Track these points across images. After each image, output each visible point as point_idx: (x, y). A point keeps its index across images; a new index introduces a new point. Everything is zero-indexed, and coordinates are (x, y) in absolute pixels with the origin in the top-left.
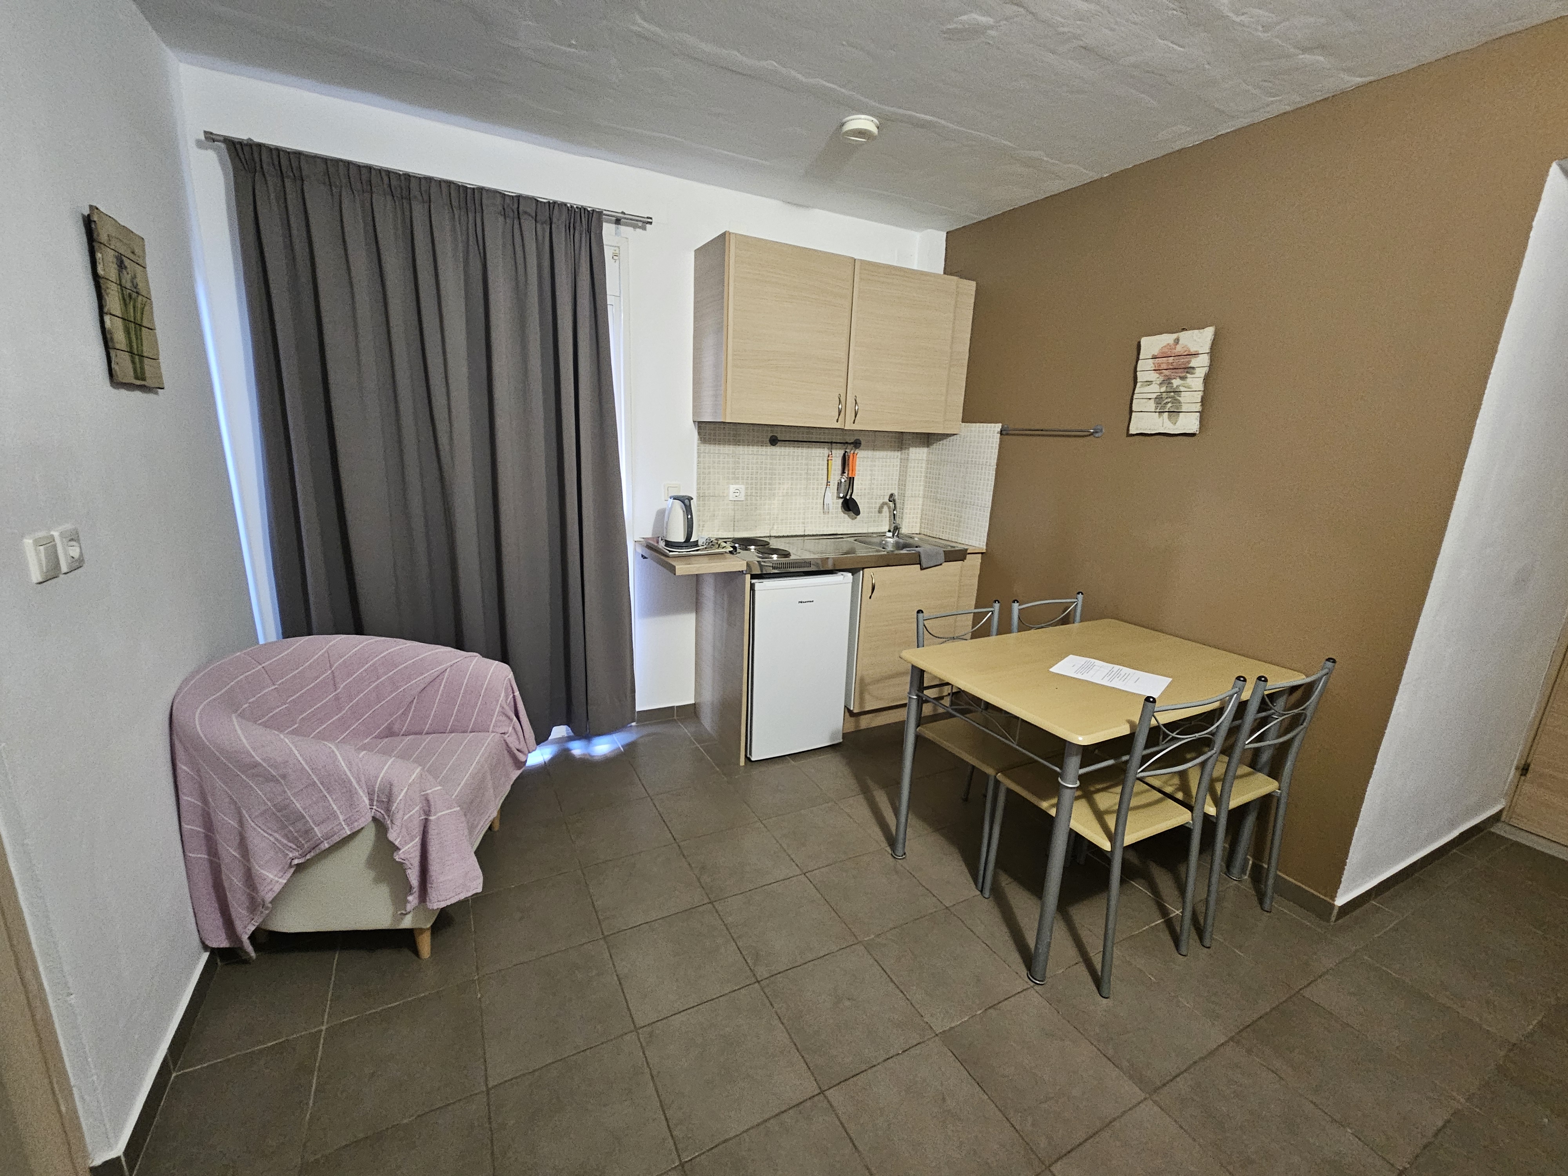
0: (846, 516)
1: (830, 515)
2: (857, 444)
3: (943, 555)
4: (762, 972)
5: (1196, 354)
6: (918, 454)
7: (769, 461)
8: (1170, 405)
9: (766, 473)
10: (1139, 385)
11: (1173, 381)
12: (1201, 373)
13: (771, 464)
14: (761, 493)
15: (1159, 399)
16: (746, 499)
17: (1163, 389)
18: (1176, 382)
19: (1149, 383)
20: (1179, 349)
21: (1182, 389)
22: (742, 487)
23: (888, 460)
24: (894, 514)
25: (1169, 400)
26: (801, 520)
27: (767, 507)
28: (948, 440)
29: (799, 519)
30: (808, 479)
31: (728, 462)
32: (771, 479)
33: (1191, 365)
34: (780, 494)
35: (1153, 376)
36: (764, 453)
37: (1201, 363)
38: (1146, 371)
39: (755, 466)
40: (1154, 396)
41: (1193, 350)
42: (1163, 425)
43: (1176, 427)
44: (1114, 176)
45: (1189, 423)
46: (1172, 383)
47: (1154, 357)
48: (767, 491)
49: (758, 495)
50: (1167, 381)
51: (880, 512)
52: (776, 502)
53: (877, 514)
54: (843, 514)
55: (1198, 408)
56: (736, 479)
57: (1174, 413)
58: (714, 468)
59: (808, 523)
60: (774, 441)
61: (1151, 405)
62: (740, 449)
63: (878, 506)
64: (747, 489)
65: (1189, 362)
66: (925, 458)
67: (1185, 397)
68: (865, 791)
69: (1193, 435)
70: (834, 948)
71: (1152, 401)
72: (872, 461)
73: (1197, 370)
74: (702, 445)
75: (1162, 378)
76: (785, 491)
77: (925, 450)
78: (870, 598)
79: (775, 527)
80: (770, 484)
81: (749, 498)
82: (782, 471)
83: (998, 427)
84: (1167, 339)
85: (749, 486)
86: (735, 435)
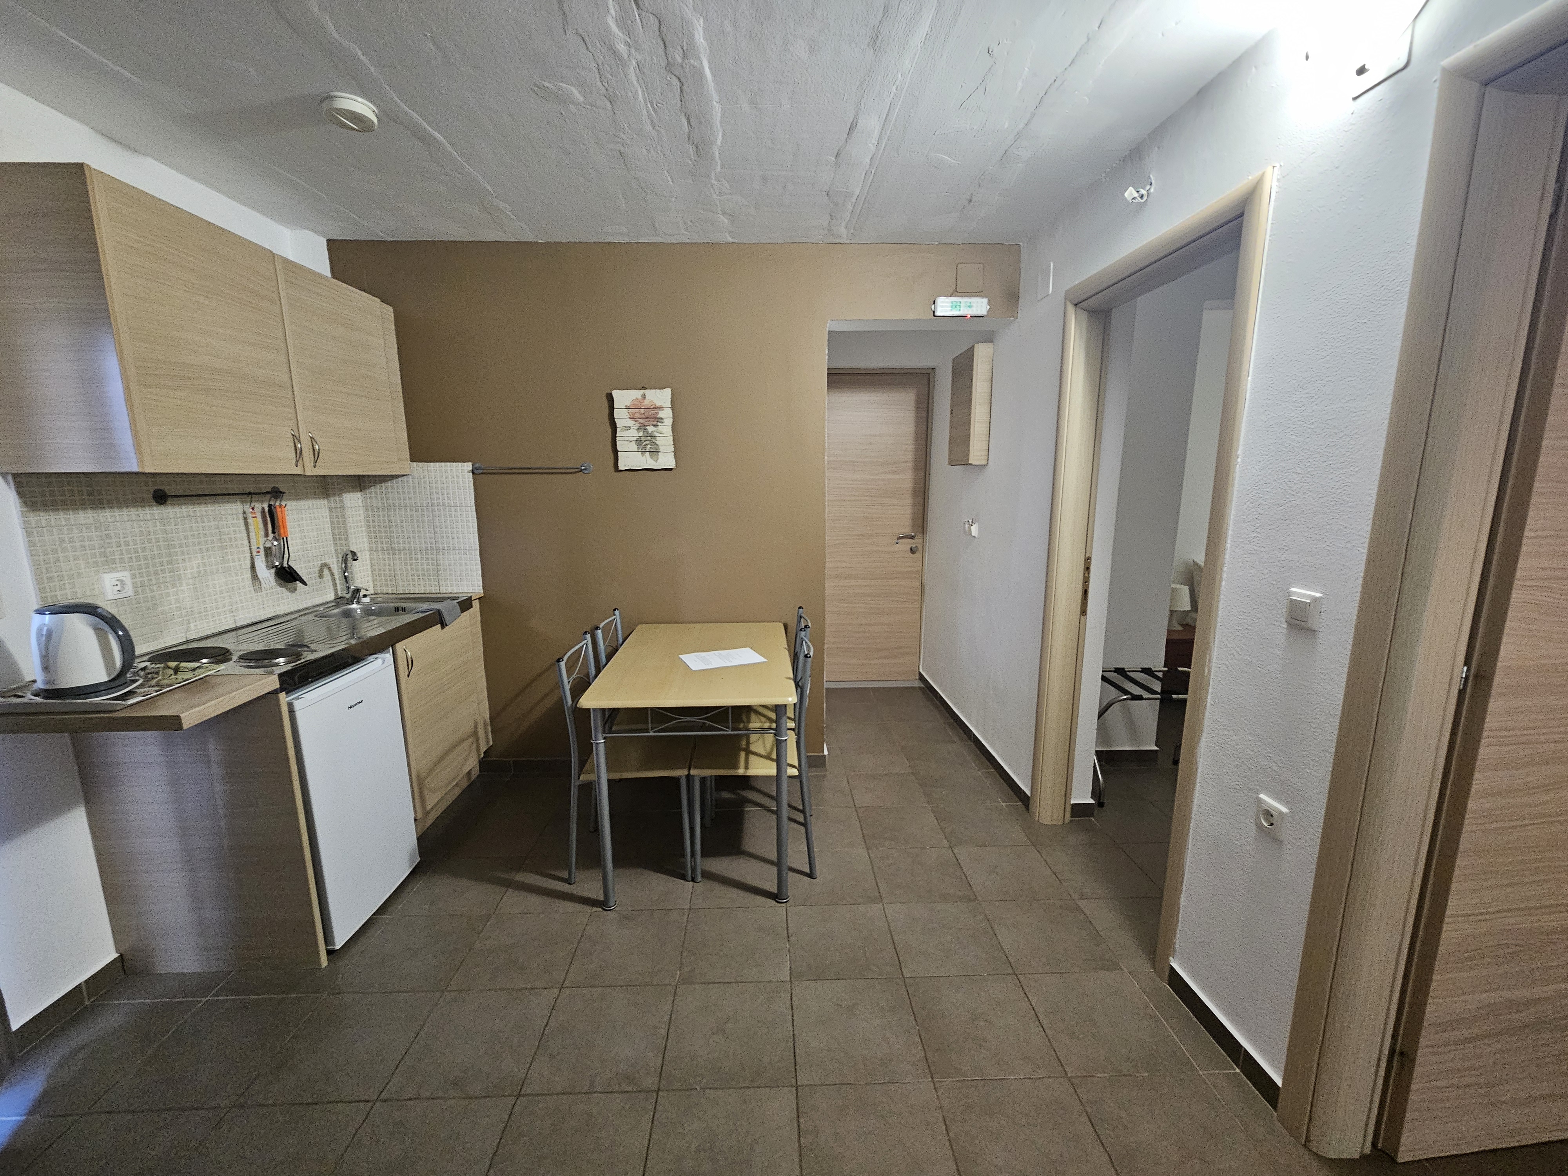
0: (284, 589)
1: (264, 592)
2: (277, 493)
3: (458, 607)
4: (650, 1082)
5: (661, 408)
6: (353, 500)
7: (159, 527)
8: (649, 446)
9: (159, 547)
10: (618, 429)
11: (648, 427)
12: (669, 422)
13: (165, 531)
14: (157, 579)
15: (639, 442)
16: (136, 593)
17: (641, 434)
18: (650, 429)
19: (628, 428)
20: (647, 403)
21: (656, 434)
22: (126, 575)
23: (315, 511)
24: (345, 576)
25: (648, 442)
26: (227, 608)
27: (172, 598)
28: (394, 481)
29: (224, 606)
30: (223, 548)
31: (90, 539)
32: (169, 555)
33: (660, 416)
34: (189, 576)
35: (630, 423)
36: (149, 517)
37: (667, 414)
38: (622, 417)
39: (138, 538)
40: (635, 439)
41: (658, 405)
42: (646, 462)
43: (657, 464)
44: (547, 244)
45: (667, 460)
46: (647, 429)
47: (627, 408)
48: (167, 575)
49: (154, 582)
50: (643, 427)
51: (321, 577)
52: (185, 587)
53: (318, 580)
54: (279, 589)
55: (672, 449)
56: (109, 563)
57: (655, 453)
58: (64, 550)
59: (237, 609)
60: (161, 498)
61: (634, 446)
62: (107, 516)
63: (317, 569)
64: (133, 577)
65: (657, 413)
66: (361, 504)
67: (660, 441)
68: (509, 884)
69: (671, 469)
70: (667, 1007)
71: (634, 443)
72: (298, 514)
73: (665, 420)
74: (31, 514)
75: (638, 425)
76: (195, 570)
77: (359, 494)
78: (408, 676)
79: (192, 625)
80: (170, 563)
81: (140, 590)
82: (184, 541)
83: (468, 466)
84: (635, 394)
85: (137, 572)
86: (90, 494)
